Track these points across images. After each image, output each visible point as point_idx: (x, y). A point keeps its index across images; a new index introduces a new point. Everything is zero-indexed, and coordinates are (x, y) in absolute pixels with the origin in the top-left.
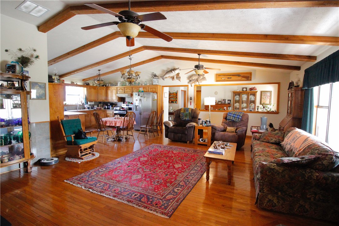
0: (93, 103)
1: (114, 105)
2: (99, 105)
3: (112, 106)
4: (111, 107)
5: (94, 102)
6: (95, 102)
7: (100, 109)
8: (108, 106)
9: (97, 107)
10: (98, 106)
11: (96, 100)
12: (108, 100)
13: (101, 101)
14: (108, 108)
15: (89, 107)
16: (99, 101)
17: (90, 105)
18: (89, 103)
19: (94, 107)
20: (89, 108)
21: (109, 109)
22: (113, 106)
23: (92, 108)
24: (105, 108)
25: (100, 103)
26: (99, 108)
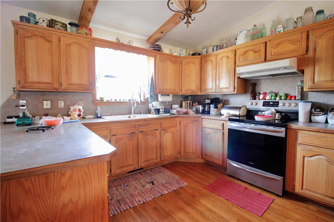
0: (169, 99)
1: (221, 105)
2: (184, 103)
3: (216, 107)
4: (213, 110)
5: (171, 95)
6: (175, 96)
7: (186, 113)
8: (204, 105)
9: (179, 109)
10: (181, 106)
11: (177, 91)
12: (206, 90)
13: (189, 93)
14: (206, 112)
15: (158, 107)
16: (184, 92)
17: (162, 103)
18: (160, 98)
19: (172, 108)
20: (158, 111)
21: (209, 113)
22: (219, 106)
23: (166, 111)
24: (197, 112)
25: (186, 98)
26: (184, 110)
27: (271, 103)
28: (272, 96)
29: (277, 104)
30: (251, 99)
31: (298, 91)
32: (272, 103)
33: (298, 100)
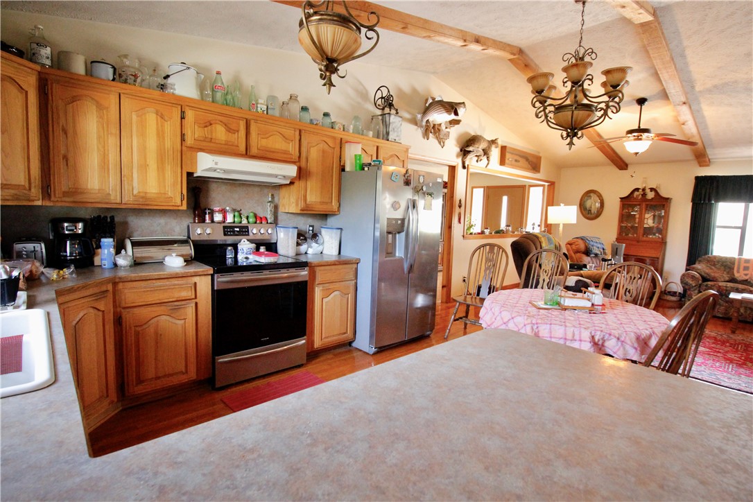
27: (236, 229)
28: (234, 216)
29: (245, 231)
30: (197, 221)
31: (271, 211)
32: (238, 229)
33: (270, 223)
